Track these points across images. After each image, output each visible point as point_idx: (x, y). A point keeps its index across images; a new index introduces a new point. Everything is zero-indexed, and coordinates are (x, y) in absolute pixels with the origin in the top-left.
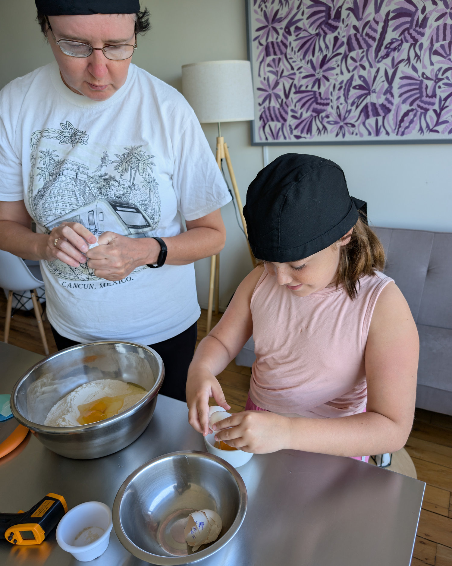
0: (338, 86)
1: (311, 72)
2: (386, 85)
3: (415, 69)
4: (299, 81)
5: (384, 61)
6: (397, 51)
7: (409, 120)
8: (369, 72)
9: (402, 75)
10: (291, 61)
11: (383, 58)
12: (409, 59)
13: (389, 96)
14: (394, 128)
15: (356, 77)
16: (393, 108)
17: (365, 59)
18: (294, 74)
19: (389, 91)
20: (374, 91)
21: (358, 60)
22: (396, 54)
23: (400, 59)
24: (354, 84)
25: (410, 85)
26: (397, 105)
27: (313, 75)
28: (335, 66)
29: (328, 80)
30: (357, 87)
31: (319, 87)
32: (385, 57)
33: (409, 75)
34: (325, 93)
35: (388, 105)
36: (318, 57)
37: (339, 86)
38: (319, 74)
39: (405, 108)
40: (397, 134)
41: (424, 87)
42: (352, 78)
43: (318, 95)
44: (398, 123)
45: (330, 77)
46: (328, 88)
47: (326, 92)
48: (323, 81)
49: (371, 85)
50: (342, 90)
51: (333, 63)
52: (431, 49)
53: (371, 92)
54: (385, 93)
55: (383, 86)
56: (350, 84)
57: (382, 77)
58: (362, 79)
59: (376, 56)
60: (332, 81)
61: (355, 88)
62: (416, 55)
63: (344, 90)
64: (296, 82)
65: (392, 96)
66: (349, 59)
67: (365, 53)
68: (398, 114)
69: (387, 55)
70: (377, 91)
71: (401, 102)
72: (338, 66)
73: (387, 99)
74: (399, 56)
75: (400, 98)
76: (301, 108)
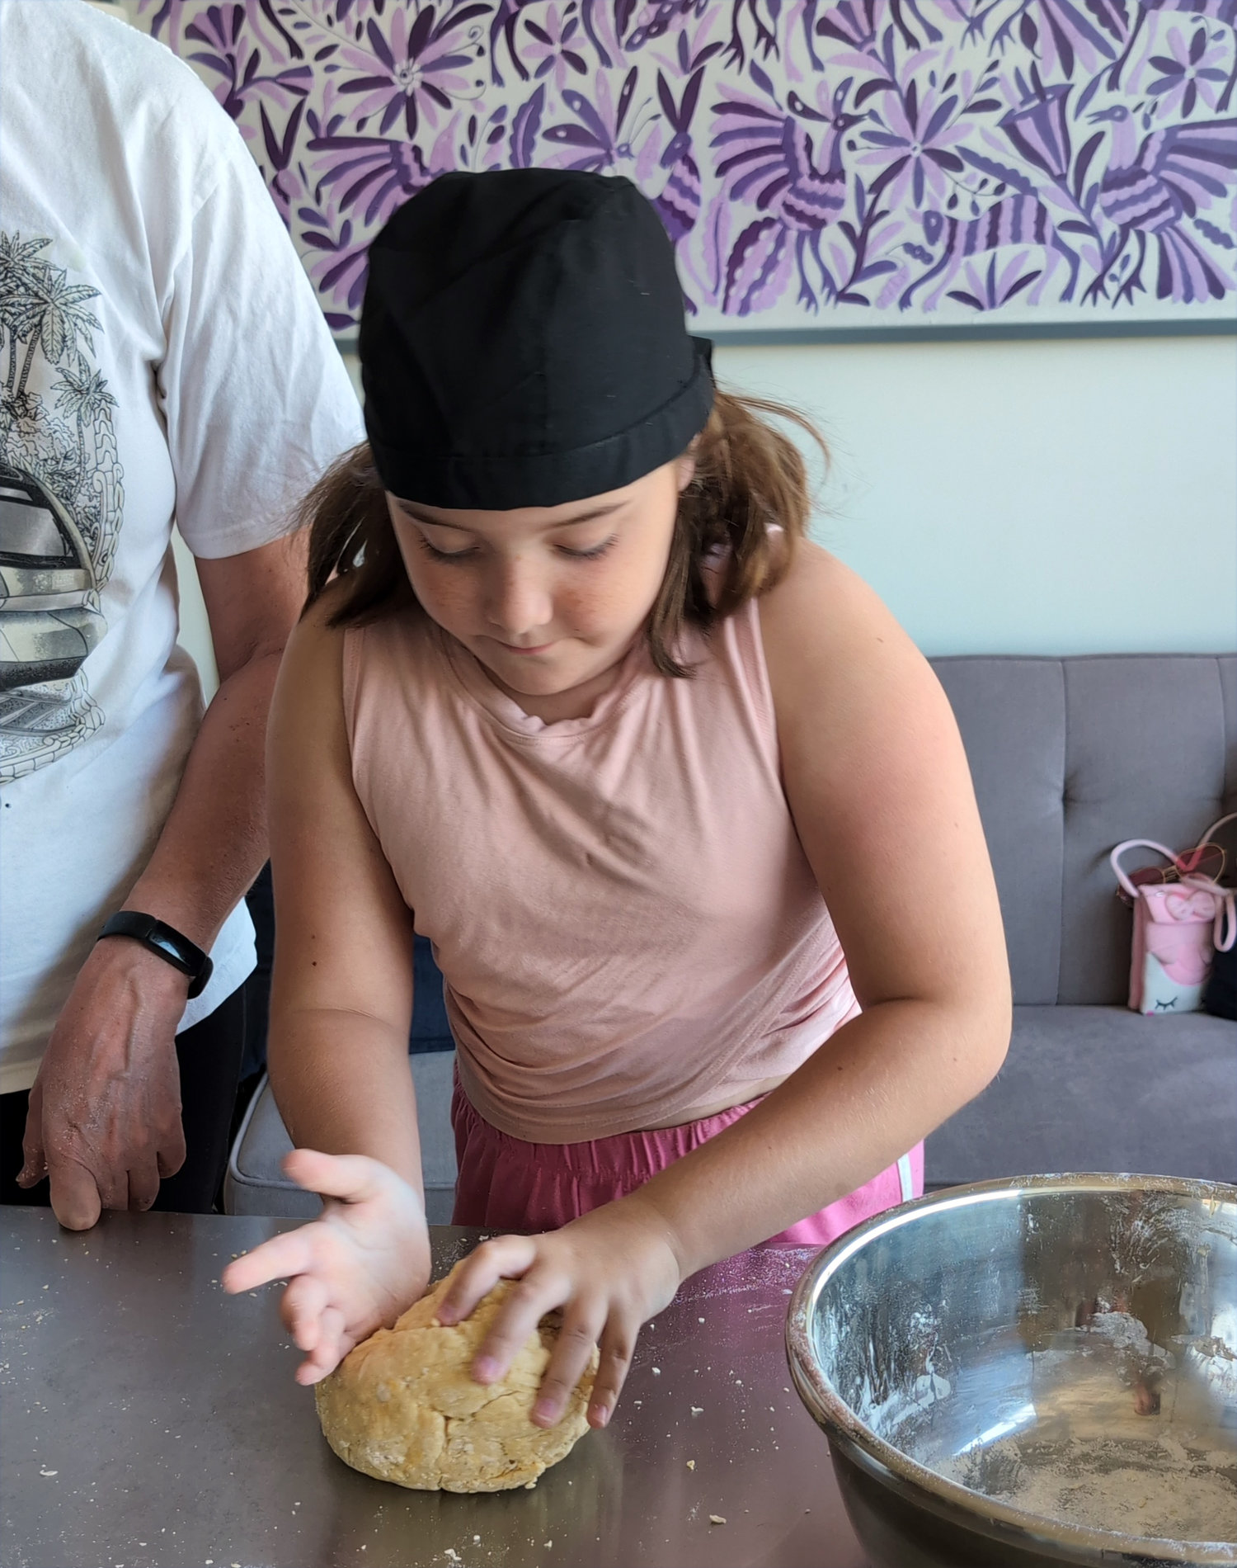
0: (485, 128)
1: (377, 68)
2: (668, 132)
3: (761, 79)
4: (327, 99)
5: (651, 43)
6: (692, 11)
7: (763, 260)
8: (600, 80)
9: (720, 99)
10: (287, 22)
11: (647, 32)
12: (737, 42)
13: (680, 169)
14: (711, 286)
15: (553, 96)
16: (702, 215)
17: (580, 30)
18: (306, 72)
19: (679, 153)
20: (624, 149)
21: (556, 33)
22: (689, 22)
23: (708, 41)
24: (548, 120)
25: (751, 132)
26: (711, 203)
27: (382, 82)
28: (471, 52)
29: (445, 102)
30: (562, 134)
31: (412, 128)
32: (654, 30)
33: (743, 100)
34: (435, 151)
35: (683, 204)
36: (398, 15)
37: (492, 126)
38: (409, 77)
39: (744, 213)
40: (725, 309)
41: (800, 143)
42: (538, 97)
43: (408, 158)
44: (725, 270)
45: (450, 92)
46: (448, 133)
47: (442, 147)
48: (425, 103)
49: (611, 128)
50: (504, 141)
51: (459, 40)
52: (808, 14)
53: (613, 152)
54: (667, 159)
55: (655, 134)
56: (534, 123)
57: (649, 100)
58: (577, 104)
59: (622, 26)
60: (462, 107)
61: (551, 134)
62: (762, 31)
63: (513, 141)
64: (313, 102)
65: (693, 169)
66: (520, 30)
67: (577, 13)
68: (720, 234)
69: (660, 25)
70: (635, 149)
71: (727, 192)
72: (481, 51)
73: (674, 181)
74: (702, 31)
75: (721, 180)
76: (344, 205)
